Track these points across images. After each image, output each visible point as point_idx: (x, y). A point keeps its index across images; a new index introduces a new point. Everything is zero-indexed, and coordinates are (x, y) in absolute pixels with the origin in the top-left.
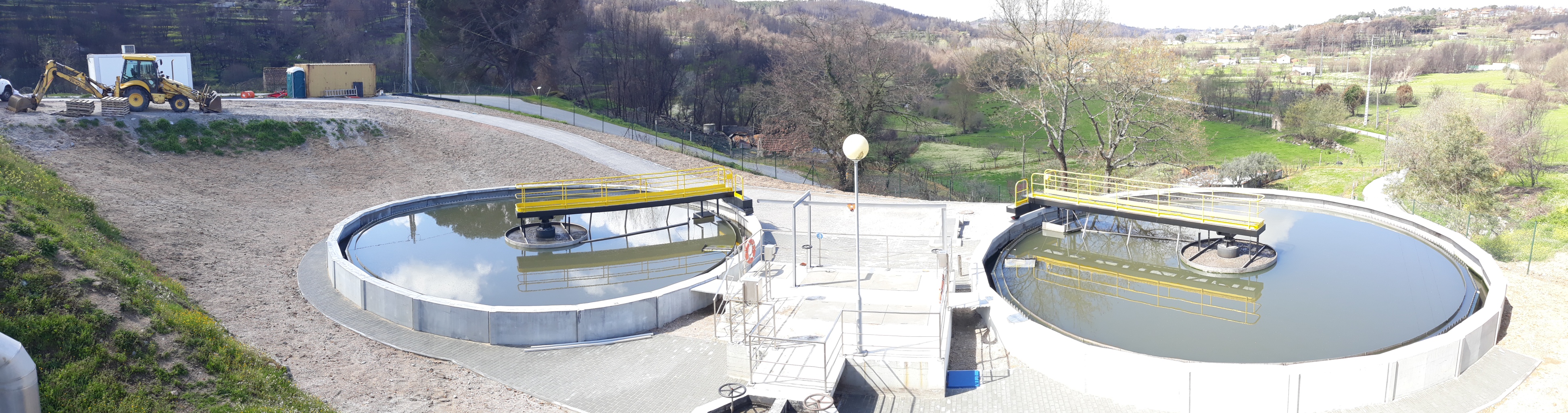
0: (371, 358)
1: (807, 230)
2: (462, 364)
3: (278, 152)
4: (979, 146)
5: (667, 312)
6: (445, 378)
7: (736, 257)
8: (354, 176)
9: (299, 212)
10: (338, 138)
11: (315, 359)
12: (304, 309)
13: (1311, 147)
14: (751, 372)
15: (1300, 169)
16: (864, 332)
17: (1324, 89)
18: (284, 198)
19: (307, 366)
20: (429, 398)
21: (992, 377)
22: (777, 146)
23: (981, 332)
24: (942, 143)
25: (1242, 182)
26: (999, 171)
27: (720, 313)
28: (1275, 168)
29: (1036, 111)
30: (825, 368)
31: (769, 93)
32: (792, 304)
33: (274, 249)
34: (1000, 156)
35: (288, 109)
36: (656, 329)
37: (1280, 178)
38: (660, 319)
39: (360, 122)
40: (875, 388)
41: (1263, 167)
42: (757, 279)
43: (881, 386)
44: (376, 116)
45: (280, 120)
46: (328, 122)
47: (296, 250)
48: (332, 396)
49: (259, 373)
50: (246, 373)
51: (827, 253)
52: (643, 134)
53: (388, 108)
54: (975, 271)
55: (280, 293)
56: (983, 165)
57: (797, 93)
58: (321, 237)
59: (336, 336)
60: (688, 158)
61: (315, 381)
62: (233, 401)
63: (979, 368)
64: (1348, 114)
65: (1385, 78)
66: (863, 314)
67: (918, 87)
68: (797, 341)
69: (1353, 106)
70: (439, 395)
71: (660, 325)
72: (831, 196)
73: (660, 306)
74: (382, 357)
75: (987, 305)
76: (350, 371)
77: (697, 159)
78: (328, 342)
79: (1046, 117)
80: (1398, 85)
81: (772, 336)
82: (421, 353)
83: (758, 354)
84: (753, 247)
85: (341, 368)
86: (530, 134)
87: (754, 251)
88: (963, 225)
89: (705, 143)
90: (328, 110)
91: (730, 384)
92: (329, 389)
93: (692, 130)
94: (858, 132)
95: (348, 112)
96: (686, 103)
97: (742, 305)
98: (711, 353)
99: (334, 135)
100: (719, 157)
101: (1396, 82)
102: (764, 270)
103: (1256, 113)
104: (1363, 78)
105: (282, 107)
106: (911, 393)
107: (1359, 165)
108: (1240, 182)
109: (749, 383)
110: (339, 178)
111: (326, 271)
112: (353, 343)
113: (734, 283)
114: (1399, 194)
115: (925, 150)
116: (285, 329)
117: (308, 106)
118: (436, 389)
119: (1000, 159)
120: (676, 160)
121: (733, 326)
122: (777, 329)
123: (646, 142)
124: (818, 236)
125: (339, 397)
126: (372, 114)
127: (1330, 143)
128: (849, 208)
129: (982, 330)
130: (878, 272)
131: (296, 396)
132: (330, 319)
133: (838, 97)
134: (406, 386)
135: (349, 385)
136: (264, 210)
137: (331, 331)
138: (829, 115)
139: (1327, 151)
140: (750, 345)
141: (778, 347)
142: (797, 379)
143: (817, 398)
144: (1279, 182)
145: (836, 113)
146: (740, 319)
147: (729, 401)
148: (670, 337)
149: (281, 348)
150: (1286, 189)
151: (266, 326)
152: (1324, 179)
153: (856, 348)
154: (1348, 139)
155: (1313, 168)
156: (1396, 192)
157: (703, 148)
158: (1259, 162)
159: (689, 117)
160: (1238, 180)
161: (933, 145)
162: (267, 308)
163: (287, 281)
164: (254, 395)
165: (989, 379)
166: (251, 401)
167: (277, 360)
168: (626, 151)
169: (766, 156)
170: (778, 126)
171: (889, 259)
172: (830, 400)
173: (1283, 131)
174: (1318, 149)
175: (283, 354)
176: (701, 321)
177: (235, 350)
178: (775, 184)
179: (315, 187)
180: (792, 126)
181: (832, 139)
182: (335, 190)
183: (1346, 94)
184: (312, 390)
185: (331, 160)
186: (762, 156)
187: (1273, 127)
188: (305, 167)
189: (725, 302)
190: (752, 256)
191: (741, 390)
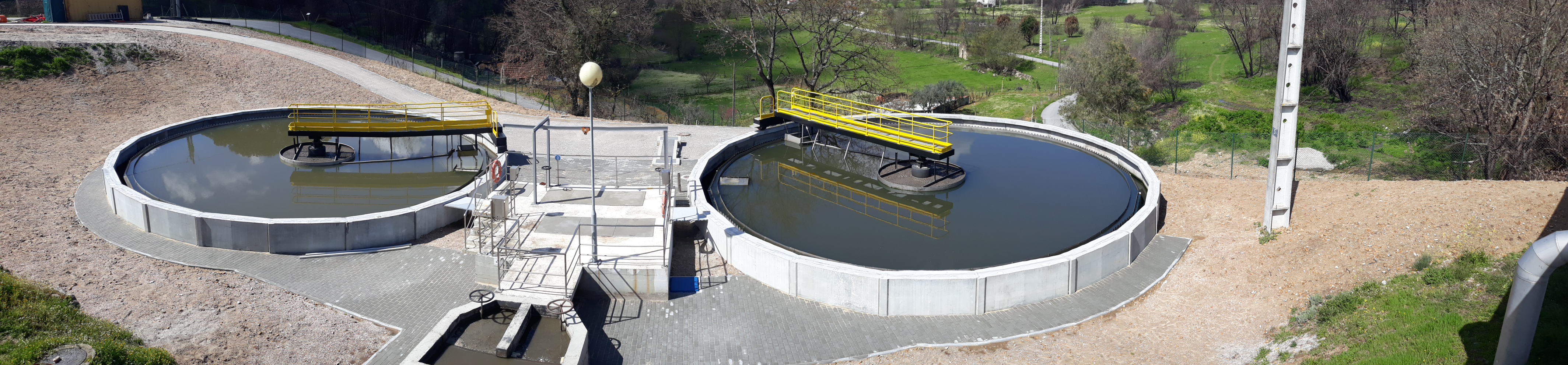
0: (159, 278)
1: (546, 152)
2: (244, 273)
3: (40, 79)
4: (693, 73)
5: (423, 226)
6: (228, 287)
7: (484, 177)
8: (126, 101)
9: (71, 140)
10: (107, 64)
11: (101, 284)
12: (85, 237)
13: (994, 75)
14: (500, 280)
15: (985, 95)
16: (598, 243)
17: (1004, 21)
18: (52, 127)
19: (93, 292)
20: (216, 306)
21: (710, 283)
22: (516, 76)
23: (699, 243)
24: (659, 69)
25: (932, 108)
26: (711, 96)
27: (469, 227)
28: (963, 94)
29: (746, 41)
30: (566, 276)
31: (511, 24)
32: (534, 218)
33: (46, 180)
34: (712, 82)
35: (48, 34)
36: (414, 240)
37: (967, 104)
38: (417, 231)
39: (128, 46)
40: (608, 293)
41: (952, 94)
42: (504, 196)
43: (613, 291)
44: (144, 39)
45: (39, 46)
46: (94, 48)
47: (71, 179)
48: (123, 317)
49: (42, 306)
50: (26, 308)
51: (564, 173)
52: (401, 61)
53: (157, 32)
54: (693, 188)
55: (58, 224)
56: (697, 90)
57: (534, 24)
58: (96, 165)
59: (122, 260)
60: (440, 84)
61: (103, 306)
62: (15, 337)
63: (698, 275)
64: (1026, 43)
65: (1056, 9)
66: (598, 228)
67: (640, 16)
68: (540, 252)
69: (1030, 36)
70: (225, 302)
71: (417, 237)
72: (566, 121)
73: (418, 219)
74: (170, 275)
75: (705, 219)
76: (139, 291)
77: (448, 85)
78: (114, 266)
79: (756, 46)
80: (1066, 17)
81: (516, 248)
82: (206, 266)
83: (505, 264)
84: (500, 168)
85: (129, 290)
86: (301, 58)
87: (500, 172)
88: (681, 145)
89: (455, 70)
90: (93, 35)
91: (480, 290)
92: (119, 311)
93: (443, 57)
94: (588, 60)
95: (114, 37)
96: (438, 32)
97: (490, 220)
98: (462, 262)
99: (101, 60)
100: (468, 83)
101: (1064, 14)
102: (509, 188)
103: (944, 43)
104: (1037, 9)
105: (40, 32)
106: (639, 297)
107: (1036, 90)
108: (930, 108)
109: (497, 290)
110: (111, 104)
111: (105, 198)
112: (139, 265)
113: (482, 200)
114: (1072, 116)
115: (645, 76)
116: (66, 259)
117: (70, 31)
118: (222, 298)
119: (712, 85)
120: (431, 85)
121: (482, 238)
122: (521, 242)
123: (403, 68)
124: (556, 158)
125: (130, 317)
126: (140, 38)
127: (1010, 70)
128: (583, 131)
129: (700, 241)
130: (609, 189)
131: (84, 322)
132: (113, 244)
133: (571, 28)
134: (195, 297)
135: (138, 304)
136: (31, 141)
137: (116, 256)
138: (564, 44)
139: (1008, 78)
140: (498, 256)
141: (522, 258)
142: (539, 286)
143: (560, 303)
144: (966, 107)
145: (569, 43)
146: (488, 232)
147: (479, 305)
148: (426, 248)
149: (65, 278)
150: (973, 114)
151: (45, 257)
152: (1006, 105)
153: (592, 257)
154: (1027, 66)
155: (996, 94)
156: (1069, 114)
157: (454, 74)
158: (947, 89)
159: (440, 44)
160: (928, 106)
161: (653, 71)
162: (44, 240)
163: (64, 211)
164: (38, 328)
165: (708, 285)
166: (36, 335)
167: (61, 291)
168: (386, 77)
169: (508, 83)
170: (518, 55)
171: (618, 177)
172: (569, 304)
173: (969, 60)
174: (1000, 77)
175: (67, 283)
176: (453, 234)
177: (11, 287)
178: (516, 110)
179: (86, 114)
180: (529, 57)
181: (566, 67)
182: (107, 117)
183: (1023, 25)
184: (102, 314)
185: (98, 87)
186: (505, 83)
187: (961, 56)
188: (74, 94)
189: (473, 217)
190: (498, 176)
191: (490, 296)
